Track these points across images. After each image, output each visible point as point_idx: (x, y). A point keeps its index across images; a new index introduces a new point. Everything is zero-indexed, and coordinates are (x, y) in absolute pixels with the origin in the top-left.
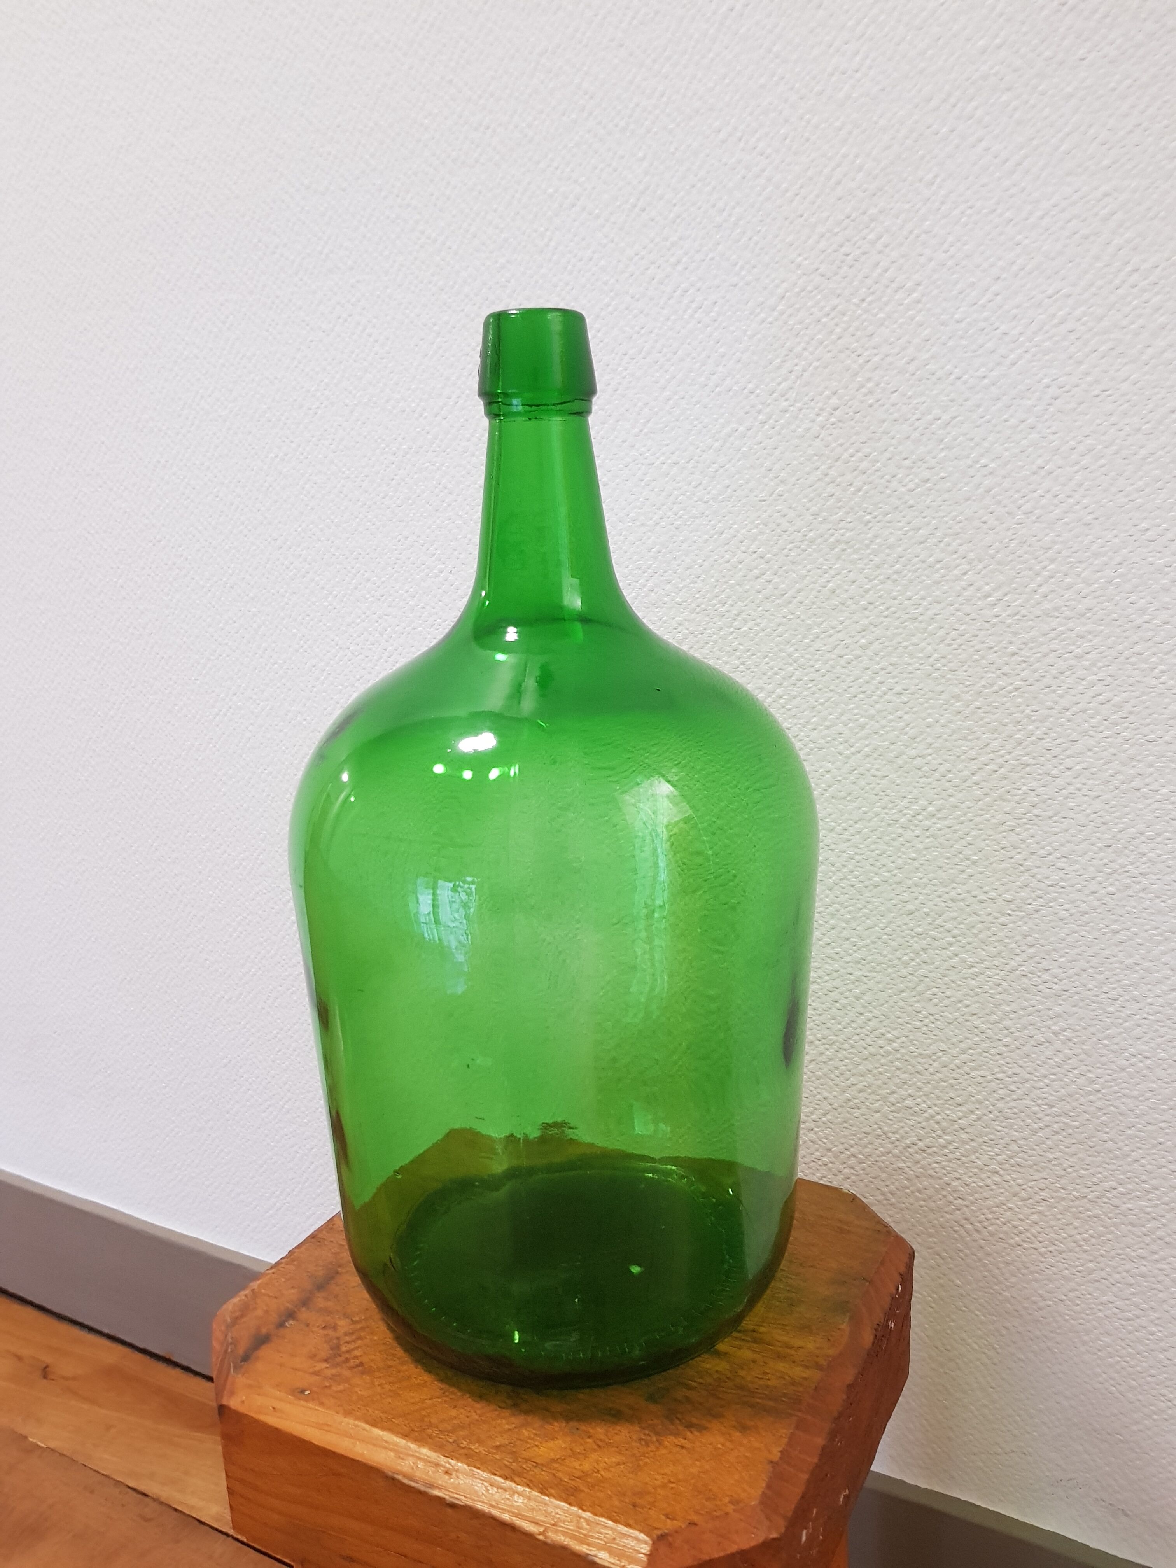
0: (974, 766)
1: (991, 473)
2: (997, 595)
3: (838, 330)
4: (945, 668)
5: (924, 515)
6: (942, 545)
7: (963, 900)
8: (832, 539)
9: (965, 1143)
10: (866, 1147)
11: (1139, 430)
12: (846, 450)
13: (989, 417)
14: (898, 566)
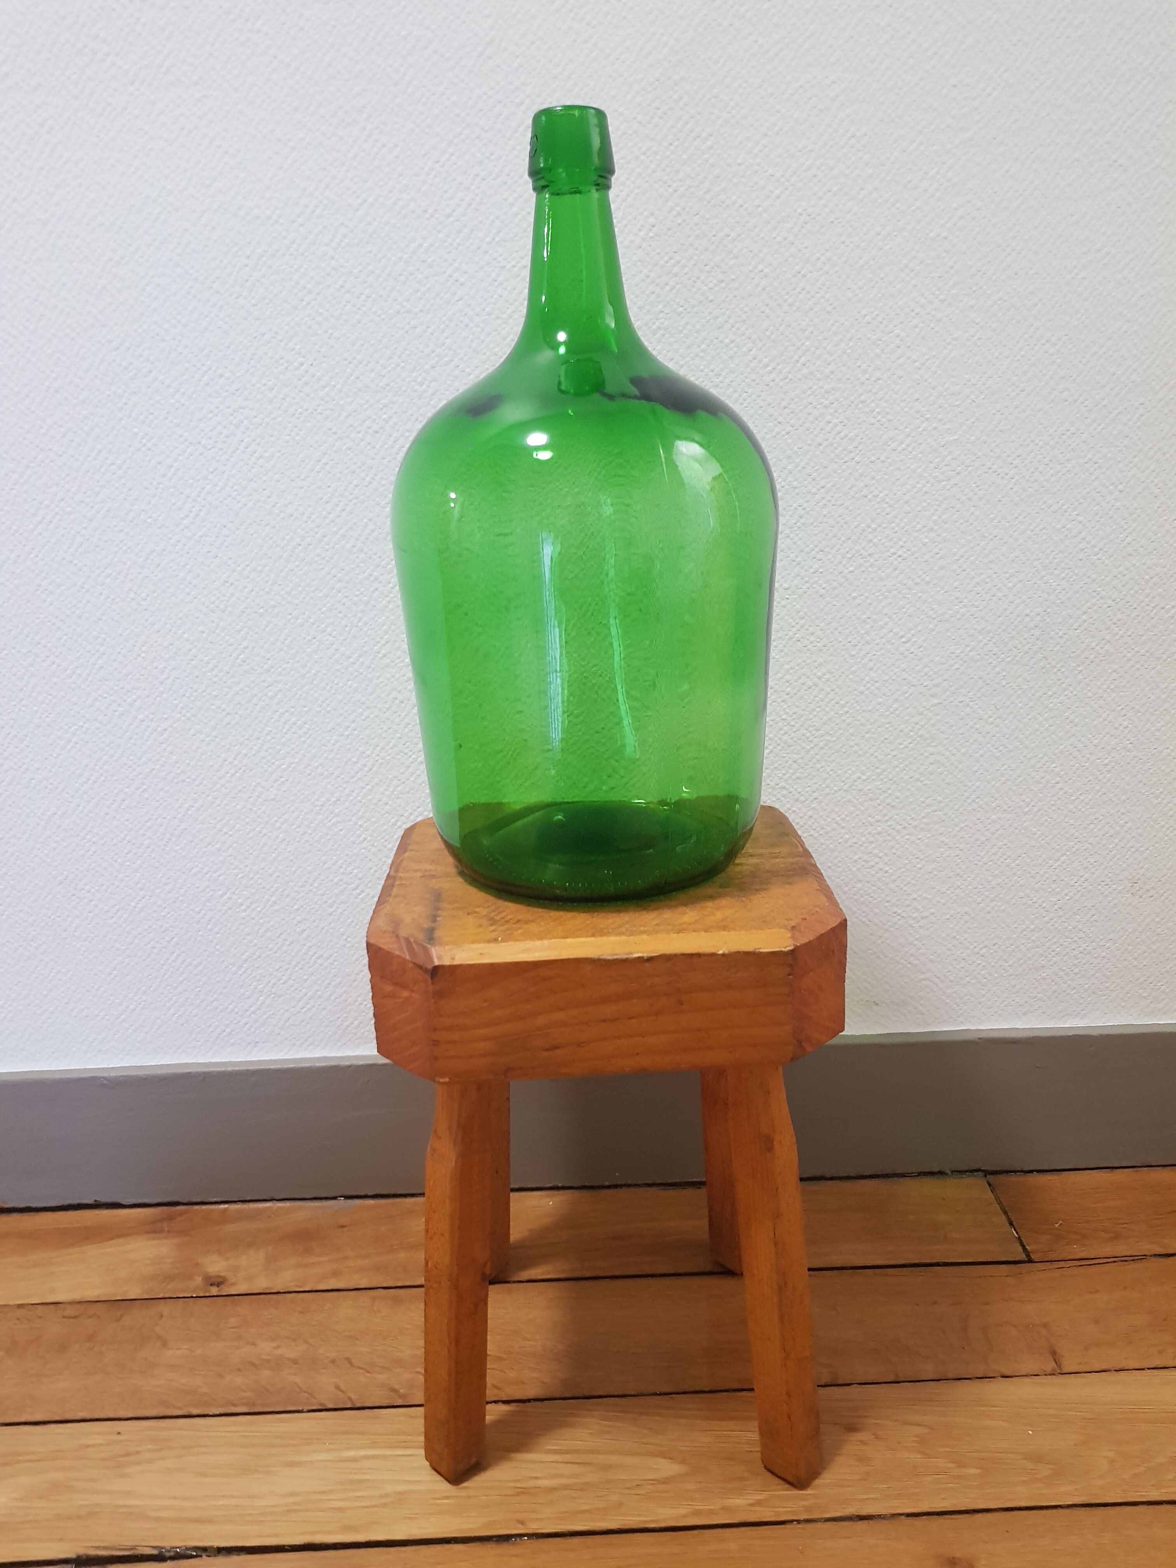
1: (766, 276)
2: (773, 364)
3: (653, 166)
5: (720, 307)
6: (734, 329)
8: (654, 327)
11: (858, 247)
12: (662, 258)
13: (762, 235)
14: (703, 346)
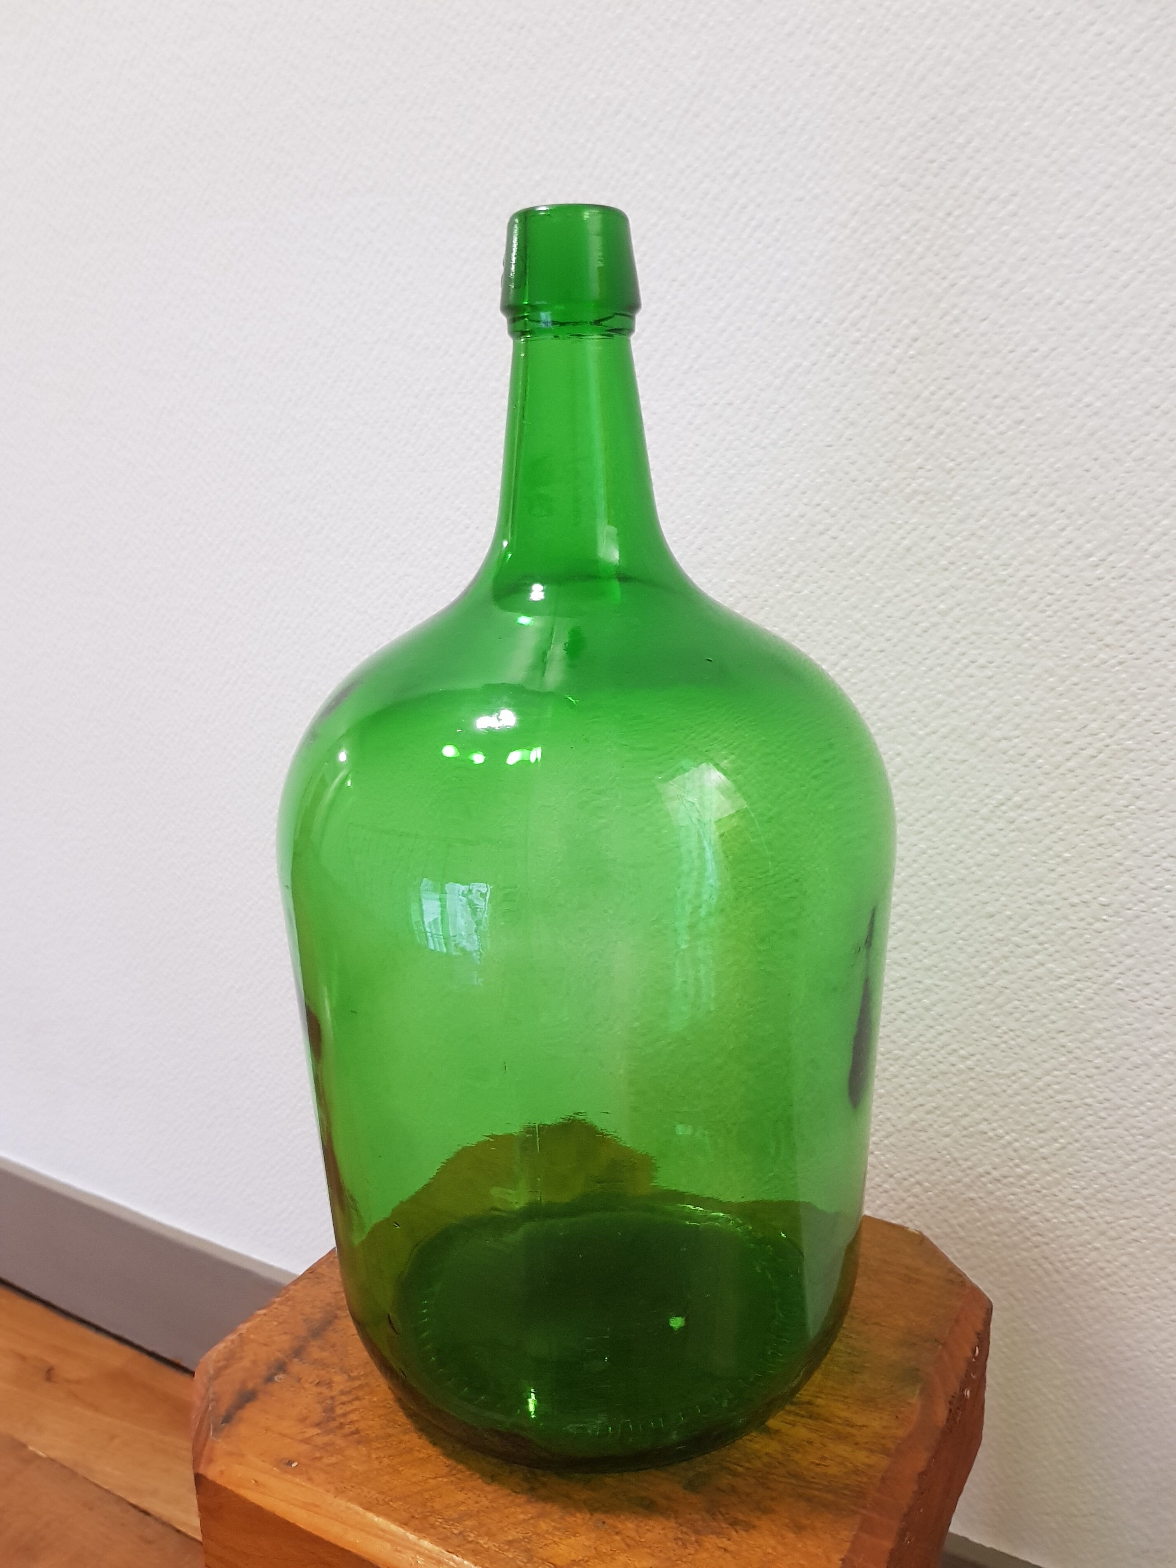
0: (1068, 750)
1: (1096, 413)
2: (1101, 554)
3: (919, 249)
4: (1036, 638)
5: (1016, 461)
6: (1037, 496)
7: (1052, 903)
8: (908, 490)
9: (1047, 1174)
10: (933, 1174)
12: (926, 387)
13: (1094, 348)
14: (984, 521)
